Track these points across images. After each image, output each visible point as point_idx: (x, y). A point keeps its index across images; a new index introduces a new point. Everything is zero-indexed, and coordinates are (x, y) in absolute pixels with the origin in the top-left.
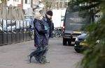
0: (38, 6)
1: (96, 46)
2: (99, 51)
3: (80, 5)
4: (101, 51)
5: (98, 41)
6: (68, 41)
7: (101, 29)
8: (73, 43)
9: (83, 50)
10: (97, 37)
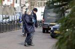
0: (25, 5)
1: (66, 33)
2: (68, 37)
3: (55, 4)
4: (70, 37)
5: (67, 30)
6: (46, 30)
7: (70, 21)
8: (49, 31)
9: (57, 36)
10: (66, 27)
